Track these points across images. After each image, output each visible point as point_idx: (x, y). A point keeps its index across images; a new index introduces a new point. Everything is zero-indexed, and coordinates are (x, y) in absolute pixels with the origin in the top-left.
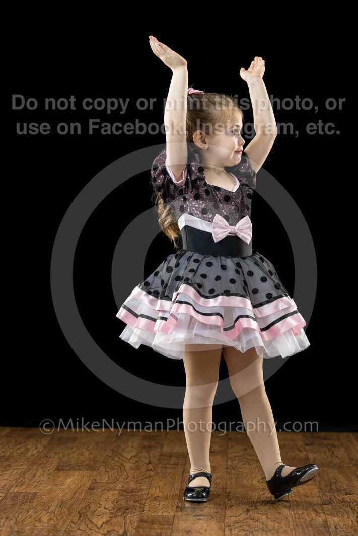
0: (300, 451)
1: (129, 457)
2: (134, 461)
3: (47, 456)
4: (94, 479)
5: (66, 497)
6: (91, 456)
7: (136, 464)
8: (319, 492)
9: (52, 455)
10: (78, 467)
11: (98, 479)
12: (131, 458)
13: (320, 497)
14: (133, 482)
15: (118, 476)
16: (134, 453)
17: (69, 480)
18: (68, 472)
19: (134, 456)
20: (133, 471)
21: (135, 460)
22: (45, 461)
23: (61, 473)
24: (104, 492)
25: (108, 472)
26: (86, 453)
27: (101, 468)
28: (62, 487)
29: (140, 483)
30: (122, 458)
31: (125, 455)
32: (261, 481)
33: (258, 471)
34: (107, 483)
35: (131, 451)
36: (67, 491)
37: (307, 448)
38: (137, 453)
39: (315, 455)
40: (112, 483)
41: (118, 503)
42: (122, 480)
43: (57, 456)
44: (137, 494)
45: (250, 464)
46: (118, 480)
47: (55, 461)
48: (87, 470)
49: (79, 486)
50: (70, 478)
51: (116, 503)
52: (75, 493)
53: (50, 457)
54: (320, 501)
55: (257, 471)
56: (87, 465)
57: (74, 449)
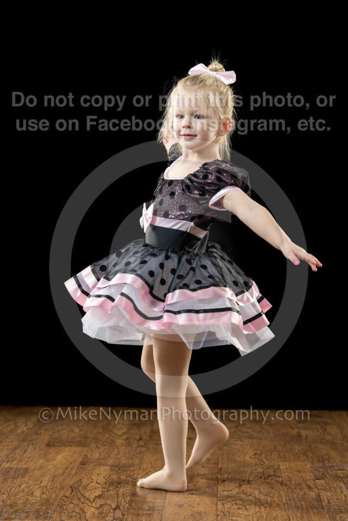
0: (292, 428)
1: (120, 433)
2: (125, 438)
3: (37, 433)
5: (58, 472)
6: (82, 432)
7: (128, 440)
8: (311, 467)
9: (43, 432)
10: (69, 443)
11: (89, 455)
12: (122, 435)
13: (313, 472)
14: (124, 458)
15: (110, 453)
16: (124, 430)
17: (60, 457)
18: (60, 448)
19: (125, 433)
20: (124, 447)
21: (125, 436)
22: (35, 438)
23: (51, 450)
24: (95, 467)
25: (99, 448)
26: (77, 430)
27: (92, 444)
28: (53, 463)
29: (132, 459)
30: (112, 434)
31: (116, 432)
32: (253, 457)
33: (250, 448)
34: (98, 459)
35: (122, 428)
36: (59, 466)
37: (300, 425)
38: (128, 430)
39: (307, 432)
40: (103, 459)
41: (110, 478)
42: (114, 456)
43: (47, 433)
44: (129, 469)
45: (241, 441)
46: (109, 456)
47: (45, 437)
48: (78, 446)
49: (71, 461)
50: (61, 454)
51: (108, 478)
52: (67, 469)
53: (40, 433)
54: (313, 477)
55: (248, 447)
56: (78, 442)
57: (64, 426)
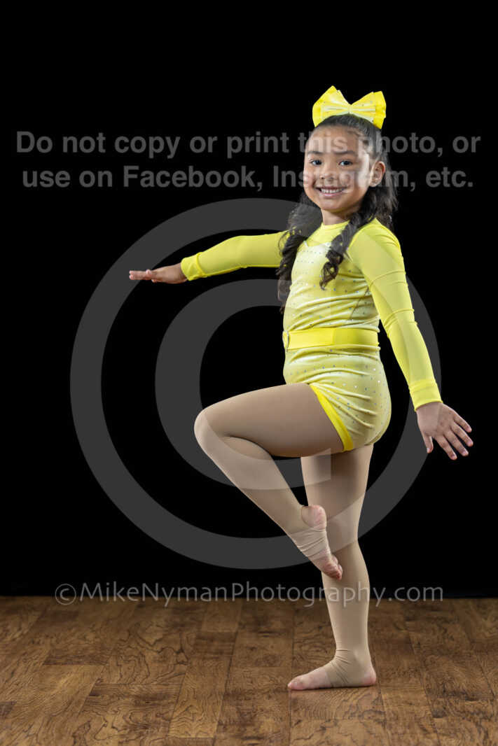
4: (99, 679)
